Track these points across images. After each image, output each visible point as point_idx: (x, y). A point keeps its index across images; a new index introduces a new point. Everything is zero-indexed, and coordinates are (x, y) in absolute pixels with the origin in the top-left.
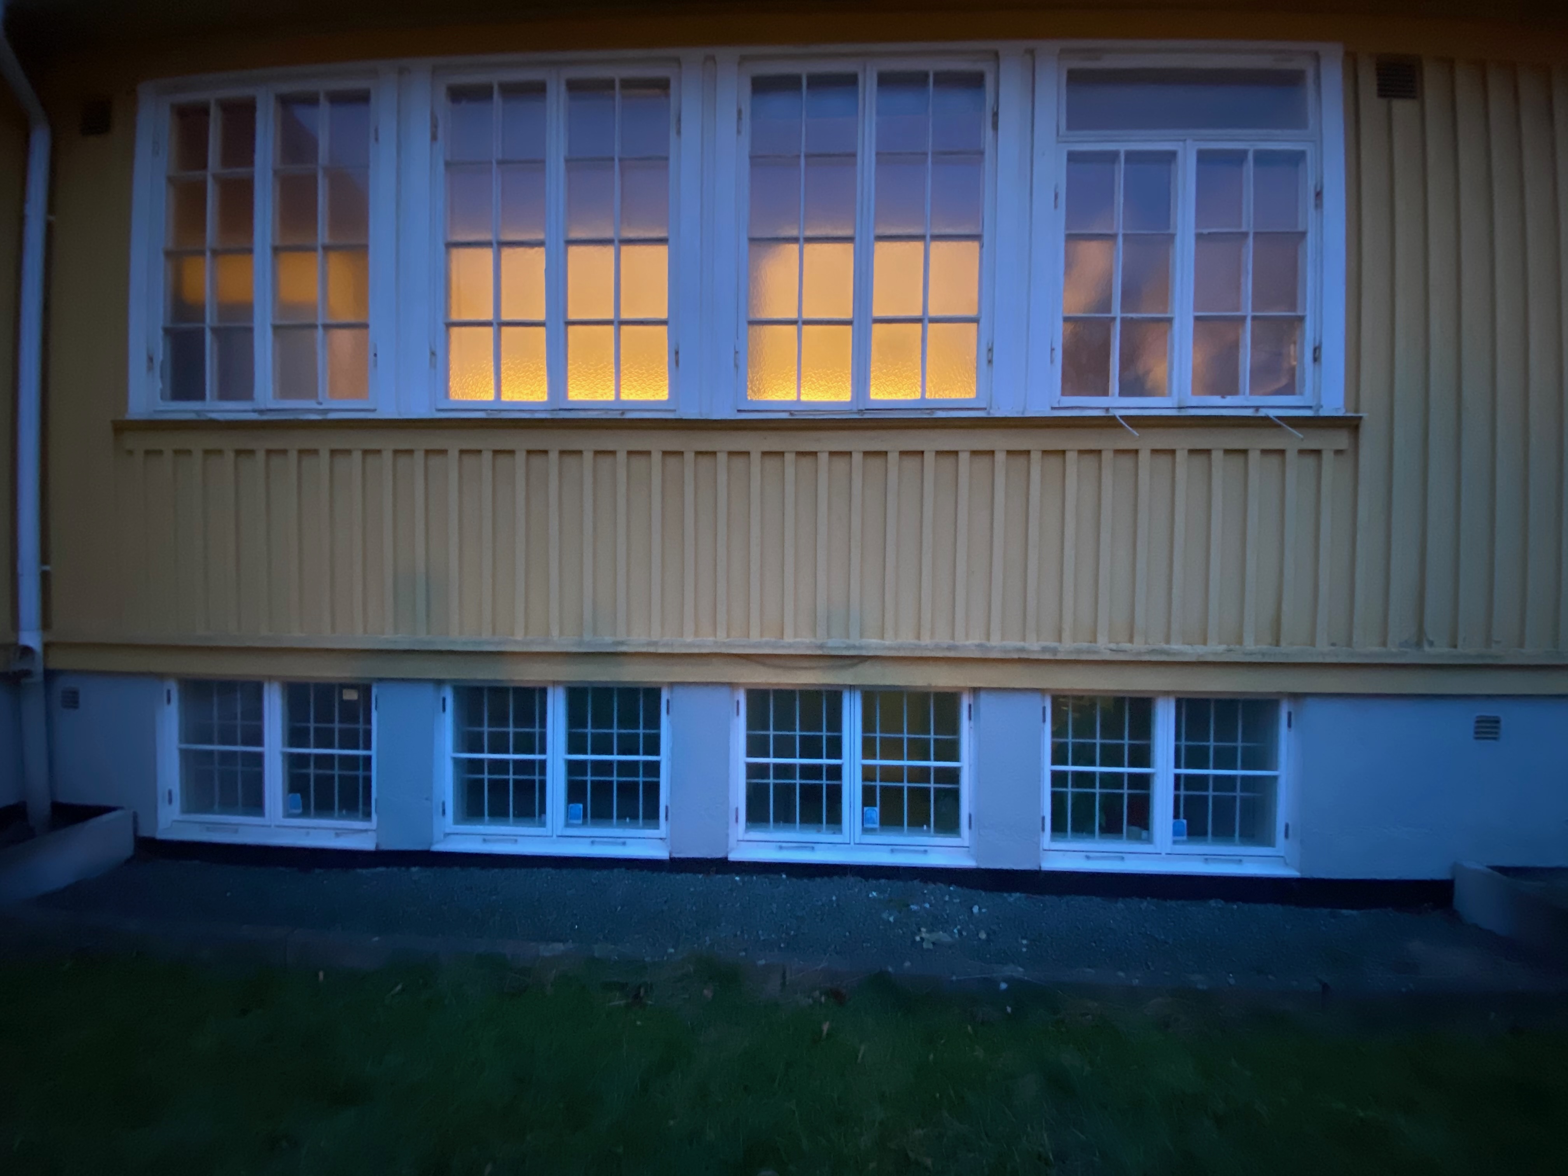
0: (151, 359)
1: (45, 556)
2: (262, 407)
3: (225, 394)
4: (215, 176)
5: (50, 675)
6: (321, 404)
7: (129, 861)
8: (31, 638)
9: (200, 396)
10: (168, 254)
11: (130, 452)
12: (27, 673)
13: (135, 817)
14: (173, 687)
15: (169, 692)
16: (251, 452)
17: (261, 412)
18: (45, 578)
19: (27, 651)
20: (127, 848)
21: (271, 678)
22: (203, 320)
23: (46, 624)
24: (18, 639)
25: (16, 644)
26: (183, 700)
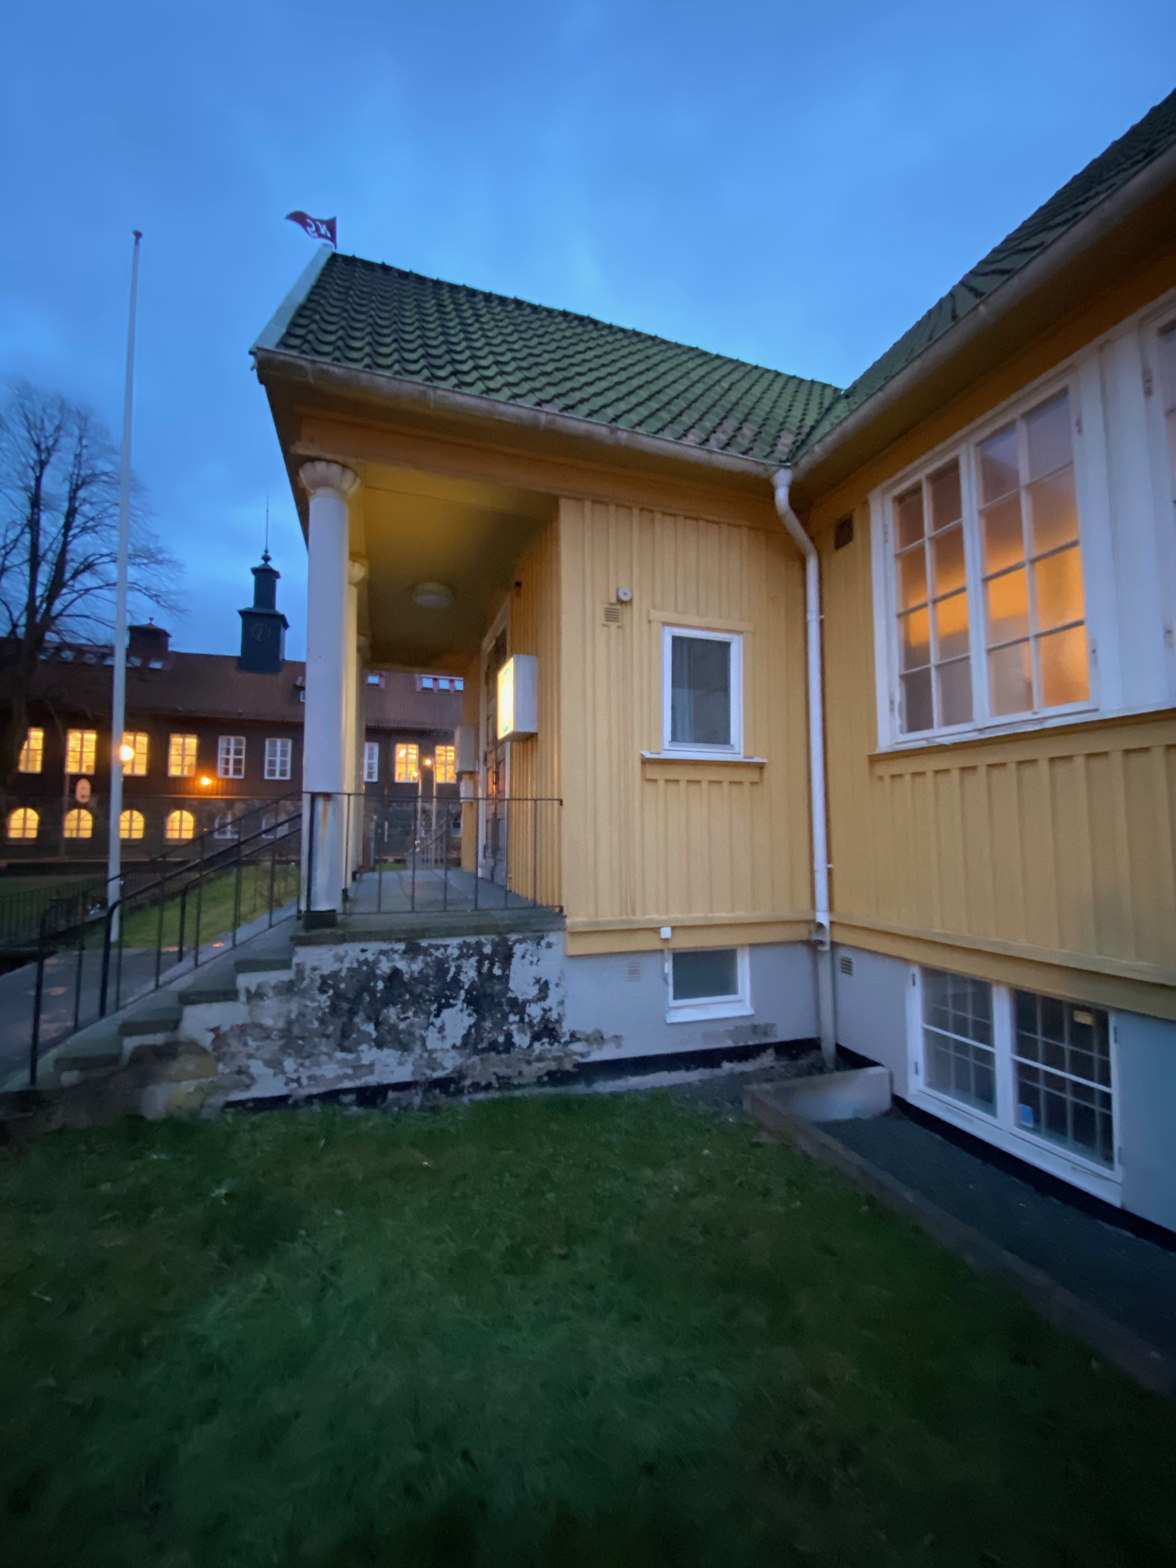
0: (892, 703)
1: (829, 860)
2: (981, 726)
3: (948, 721)
4: (930, 539)
5: (834, 945)
6: (1035, 713)
7: (887, 1114)
8: (823, 918)
9: (929, 725)
10: (899, 616)
11: (881, 778)
12: (822, 943)
13: (891, 1077)
14: (916, 971)
15: (914, 976)
16: (974, 768)
17: (980, 730)
18: (830, 872)
19: (820, 926)
20: (886, 1103)
21: (998, 982)
22: (927, 660)
23: (831, 908)
24: (814, 915)
25: (813, 921)
26: (926, 985)
